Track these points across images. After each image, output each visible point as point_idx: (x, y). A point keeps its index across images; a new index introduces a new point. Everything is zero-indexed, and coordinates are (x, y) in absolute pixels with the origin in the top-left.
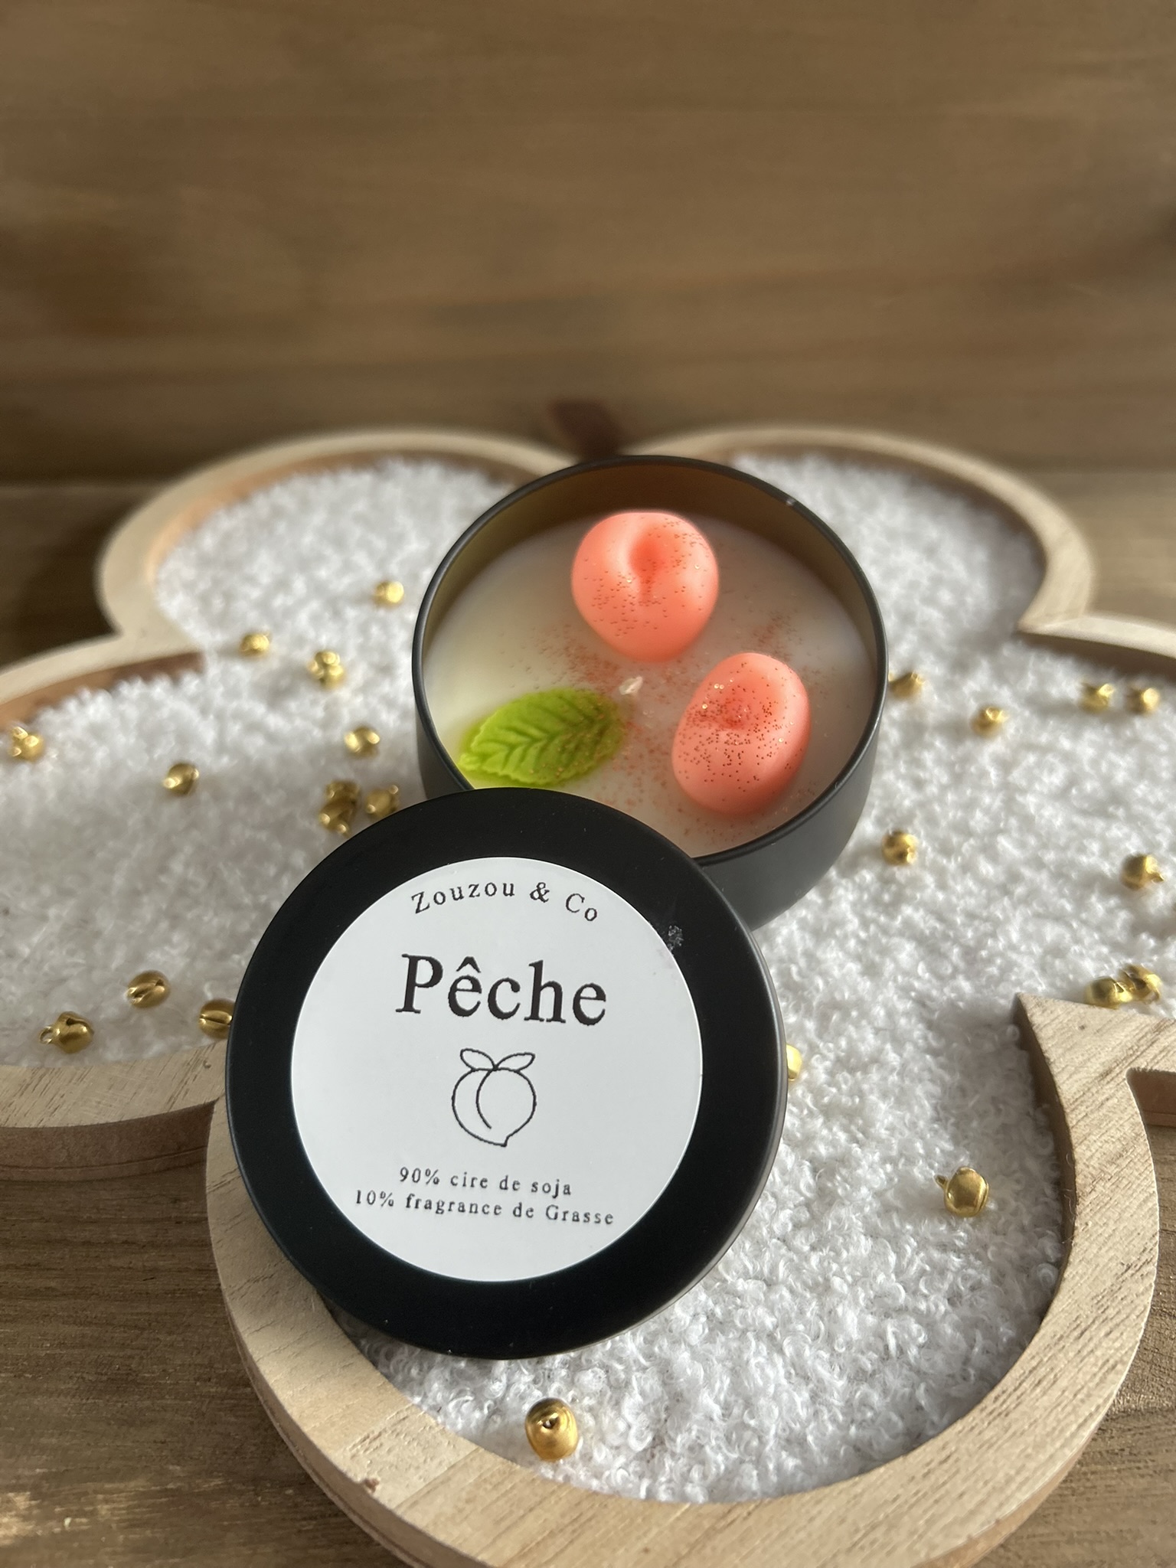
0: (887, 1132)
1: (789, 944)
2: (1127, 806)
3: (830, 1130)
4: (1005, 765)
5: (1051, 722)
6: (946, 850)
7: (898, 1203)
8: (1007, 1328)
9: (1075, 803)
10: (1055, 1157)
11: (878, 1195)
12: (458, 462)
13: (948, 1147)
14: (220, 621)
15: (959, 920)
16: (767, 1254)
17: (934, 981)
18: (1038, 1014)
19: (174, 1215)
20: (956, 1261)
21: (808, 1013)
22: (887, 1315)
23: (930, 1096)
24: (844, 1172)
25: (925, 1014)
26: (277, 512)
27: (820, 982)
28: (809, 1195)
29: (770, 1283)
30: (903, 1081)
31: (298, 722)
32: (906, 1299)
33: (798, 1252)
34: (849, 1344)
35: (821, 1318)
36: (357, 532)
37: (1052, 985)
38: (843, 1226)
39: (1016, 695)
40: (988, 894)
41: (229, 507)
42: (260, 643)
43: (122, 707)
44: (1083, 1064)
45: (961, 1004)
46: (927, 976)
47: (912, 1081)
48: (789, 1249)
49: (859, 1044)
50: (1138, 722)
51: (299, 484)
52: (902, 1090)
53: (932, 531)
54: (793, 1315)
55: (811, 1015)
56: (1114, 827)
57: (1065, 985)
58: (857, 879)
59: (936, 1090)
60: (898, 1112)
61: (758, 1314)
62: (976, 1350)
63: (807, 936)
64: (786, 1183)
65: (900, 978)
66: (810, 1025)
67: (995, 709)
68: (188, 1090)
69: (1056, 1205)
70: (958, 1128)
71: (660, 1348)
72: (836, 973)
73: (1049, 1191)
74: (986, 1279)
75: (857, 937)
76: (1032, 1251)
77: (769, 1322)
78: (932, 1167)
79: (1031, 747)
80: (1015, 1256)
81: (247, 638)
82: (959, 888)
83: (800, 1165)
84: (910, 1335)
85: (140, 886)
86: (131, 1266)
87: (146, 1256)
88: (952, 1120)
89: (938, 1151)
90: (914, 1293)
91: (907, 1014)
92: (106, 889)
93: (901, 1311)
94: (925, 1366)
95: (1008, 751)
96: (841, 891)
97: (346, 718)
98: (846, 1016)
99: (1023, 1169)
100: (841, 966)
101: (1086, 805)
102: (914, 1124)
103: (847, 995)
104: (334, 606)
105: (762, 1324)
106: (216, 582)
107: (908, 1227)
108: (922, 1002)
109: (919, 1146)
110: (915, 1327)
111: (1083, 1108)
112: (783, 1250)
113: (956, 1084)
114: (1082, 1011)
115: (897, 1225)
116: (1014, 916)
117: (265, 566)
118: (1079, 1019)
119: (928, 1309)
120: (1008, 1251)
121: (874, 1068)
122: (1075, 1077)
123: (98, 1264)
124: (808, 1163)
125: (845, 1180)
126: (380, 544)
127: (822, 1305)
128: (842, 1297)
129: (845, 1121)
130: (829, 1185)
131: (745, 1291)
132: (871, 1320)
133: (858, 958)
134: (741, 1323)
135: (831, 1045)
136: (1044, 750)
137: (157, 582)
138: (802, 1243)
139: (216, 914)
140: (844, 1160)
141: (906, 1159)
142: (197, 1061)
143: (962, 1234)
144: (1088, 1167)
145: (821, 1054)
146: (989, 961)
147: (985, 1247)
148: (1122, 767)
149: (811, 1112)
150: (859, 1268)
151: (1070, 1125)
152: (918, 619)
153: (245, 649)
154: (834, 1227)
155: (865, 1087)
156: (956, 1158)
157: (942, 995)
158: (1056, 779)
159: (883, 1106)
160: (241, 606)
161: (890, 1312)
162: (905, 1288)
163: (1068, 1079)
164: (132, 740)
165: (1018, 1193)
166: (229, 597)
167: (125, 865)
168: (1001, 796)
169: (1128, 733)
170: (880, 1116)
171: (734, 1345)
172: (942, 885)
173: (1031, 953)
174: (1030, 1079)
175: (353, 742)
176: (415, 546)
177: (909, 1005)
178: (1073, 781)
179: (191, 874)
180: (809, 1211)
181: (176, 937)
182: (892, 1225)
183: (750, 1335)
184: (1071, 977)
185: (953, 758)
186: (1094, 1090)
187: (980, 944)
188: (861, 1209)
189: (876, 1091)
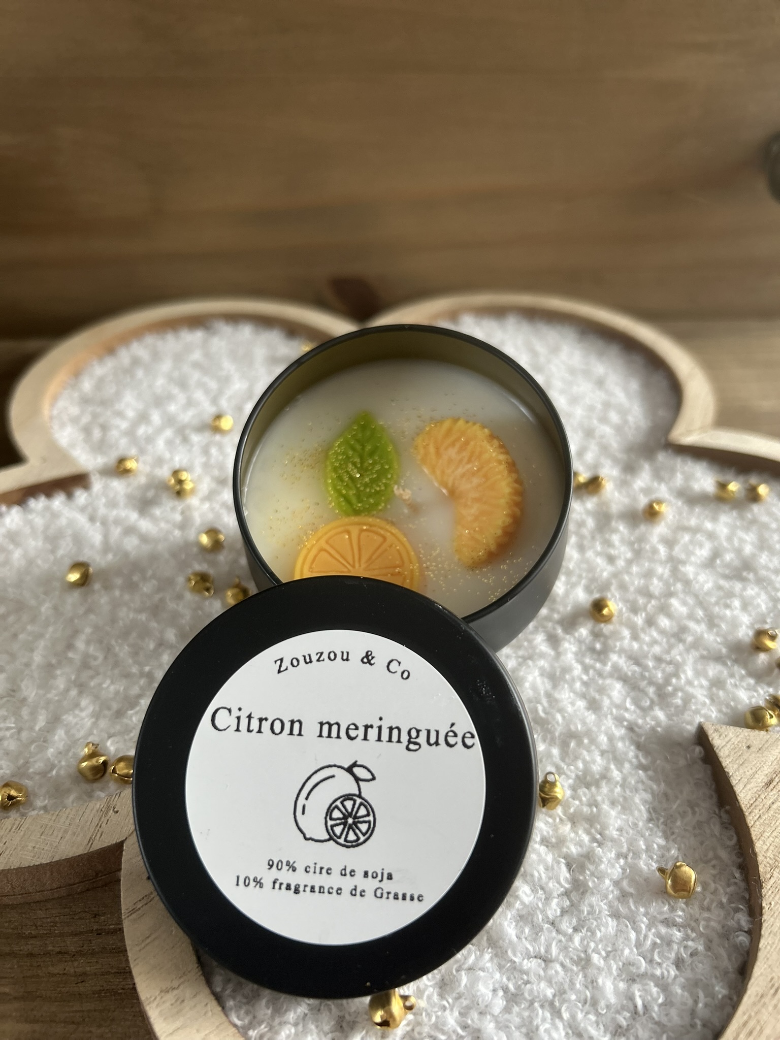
0: (618, 833)
1: (534, 687)
2: (756, 573)
3: (577, 833)
4: (670, 543)
5: (697, 510)
6: (635, 610)
7: (632, 890)
8: (722, 987)
9: (719, 570)
10: (738, 847)
11: (616, 883)
12: (264, 322)
13: (661, 841)
14: (100, 447)
15: (651, 664)
16: (542, 937)
17: (638, 711)
18: (716, 738)
19: (95, 927)
20: (678, 935)
21: (552, 742)
22: (634, 981)
23: (645, 802)
24: (592, 867)
25: (635, 738)
26: (136, 362)
27: (559, 717)
28: (567, 886)
29: (547, 960)
30: (625, 791)
31: (163, 525)
32: (646, 967)
33: (565, 935)
34: (608, 1007)
35: (587, 987)
36: (195, 376)
37: (720, 711)
38: (595, 911)
39: (670, 490)
40: (668, 642)
41: (101, 358)
42: (130, 464)
43: (30, 517)
44: (753, 776)
45: (659, 729)
46: (633, 708)
47: (631, 792)
48: (558, 931)
49: (592, 766)
50: (756, 508)
51: (150, 340)
52: (625, 799)
53: (600, 368)
54: (566, 986)
55: (555, 743)
56: (748, 588)
57: (729, 711)
58: (577, 635)
59: (648, 797)
60: (624, 817)
61: (541, 988)
62: (700, 1005)
63: (546, 680)
64: (550, 878)
65: (614, 711)
66: (555, 751)
67: (659, 502)
68: (102, 832)
69: (743, 885)
70: (666, 825)
71: (472, 1020)
72: (570, 709)
73: (737, 875)
74: (701, 948)
75: (581, 679)
76: (731, 923)
77: (549, 993)
78: (652, 859)
79: (686, 529)
80: (718, 927)
81: (121, 461)
82: (647, 639)
83: (558, 863)
84: (651, 996)
85: (54, 661)
86: (65, 972)
87: (76, 964)
88: (662, 820)
89: (655, 846)
90: (651, 961)
91: (622, 739)
92: (27, 665)
93: (644, 976)
94: (664, 1020)
95: (669, 532)
96: (566, 645)
97: (197, 519)
98: (580, 743)
99: (717, 857)
100: (573, 704)
101: (727, 572)
102: (635, 825)
103: (579, 727)
104: (182, 434)
105: (545, 996)
106: (95, 416)
107: (642, 910)
108: (631, 728)
109: (642, 845)
110: (655, 990)
111: (757, 811)
112: (554, 934)
113: (662, 791)
114: (746, 734)
115: (633, 907)
116: (688, 658)
117: (130, 404)
118: (745, 741)
119: (662, 973)
120: (713, 924)
121: (603, 783)
122: (749, 787)
123: (39, 971)
124: (563, 861)
125: (592, 874)
126: (213, 385)
127: (585, 976)
128: (599, 969)
129: (587, 826)
130: (581, 878)
131: (530, 968)
132: (622, 985)
133: (583, 696)
134: (529, 995)
135: (572, 768)
136: (695, 531)
137: (51, 418)
138: (566, 926)
139: (112, 683)
140: (588, 857)
141: (634, 854)
142: (108, 808)
143: (680, 913)
144: (766, 858)
145: (565, 774)
146: (673, 694)
147: (697, 920)
148: (748, 541)
149: (561, 820)
150: (610, 945)
151: (750, 825)
152: (597, 433)
153: (119, 469)
154: (589, 913)
155: (599, 798)
156: (669, 850)
157: (646, 723)
158: (704, 552)
159: (613, 813)
160: (114, 434)
161: (636, 978)
162: (644, 958)
163: (743, 788)
164: (40, 544)
165: (714, 876)
166: (104, 428)
167: (42, 643)
168: (668, 566)
169: (749, 516)
170: (611, 821)
171: (526, 1014)
172: (635, 637)
173: (702, 687)
174: (713, 786)
175: (205, 540)
176: (238, 386)
177: (623, 731)
178: (716, 554)
179: (91, 650)
180: (568, 899)
181: (84, 703)
182: (629, 908)
183: (536, 1005)
184: (732, 704)
185: (632, 538)
186: (763, 796)
187: (667, 682)
188: (606, 897)
189: (606, 801)
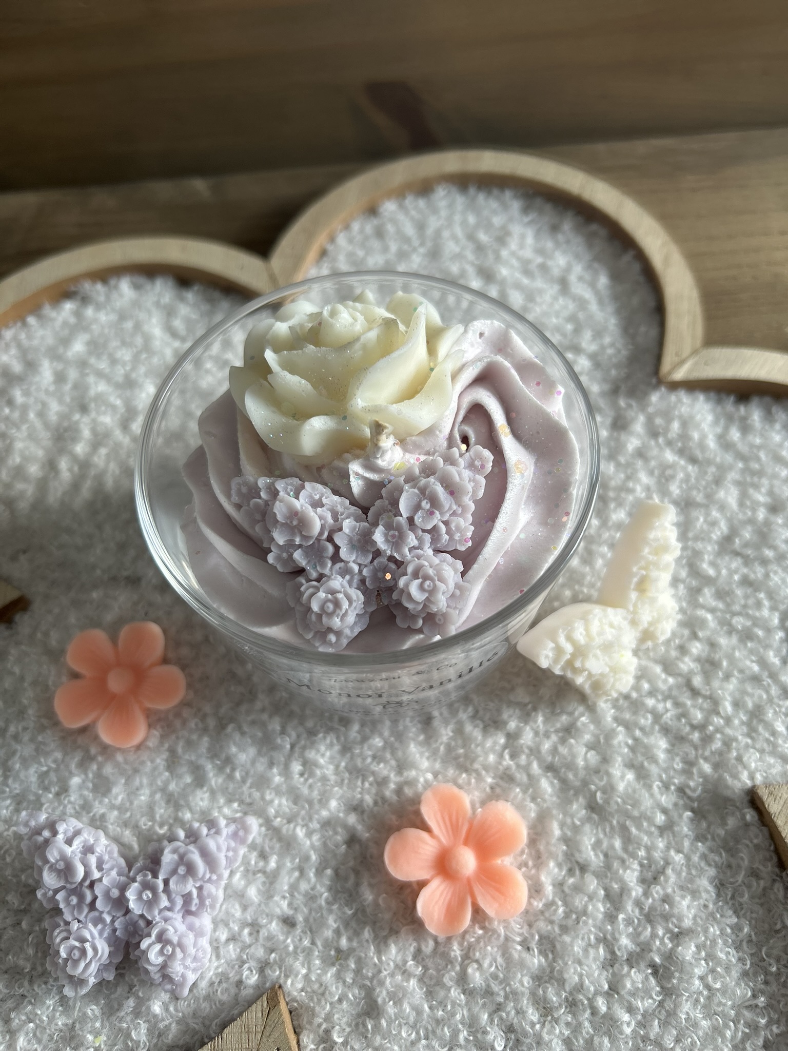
18: (772, 802)
63: (594, 754)
70: (734, 901)
75: (627, 744)
88: (730, 895)
89: (728, 928)
91: (676, 806)
98: (639, 827)
100: (623, 779)
108: (681, 792)
113: (724, 863)
121: (669, 871)
124: (650, 972)
157: (696, 783)
178: (733, 530)
187: (708, 721)
189: (676, 891)
